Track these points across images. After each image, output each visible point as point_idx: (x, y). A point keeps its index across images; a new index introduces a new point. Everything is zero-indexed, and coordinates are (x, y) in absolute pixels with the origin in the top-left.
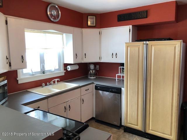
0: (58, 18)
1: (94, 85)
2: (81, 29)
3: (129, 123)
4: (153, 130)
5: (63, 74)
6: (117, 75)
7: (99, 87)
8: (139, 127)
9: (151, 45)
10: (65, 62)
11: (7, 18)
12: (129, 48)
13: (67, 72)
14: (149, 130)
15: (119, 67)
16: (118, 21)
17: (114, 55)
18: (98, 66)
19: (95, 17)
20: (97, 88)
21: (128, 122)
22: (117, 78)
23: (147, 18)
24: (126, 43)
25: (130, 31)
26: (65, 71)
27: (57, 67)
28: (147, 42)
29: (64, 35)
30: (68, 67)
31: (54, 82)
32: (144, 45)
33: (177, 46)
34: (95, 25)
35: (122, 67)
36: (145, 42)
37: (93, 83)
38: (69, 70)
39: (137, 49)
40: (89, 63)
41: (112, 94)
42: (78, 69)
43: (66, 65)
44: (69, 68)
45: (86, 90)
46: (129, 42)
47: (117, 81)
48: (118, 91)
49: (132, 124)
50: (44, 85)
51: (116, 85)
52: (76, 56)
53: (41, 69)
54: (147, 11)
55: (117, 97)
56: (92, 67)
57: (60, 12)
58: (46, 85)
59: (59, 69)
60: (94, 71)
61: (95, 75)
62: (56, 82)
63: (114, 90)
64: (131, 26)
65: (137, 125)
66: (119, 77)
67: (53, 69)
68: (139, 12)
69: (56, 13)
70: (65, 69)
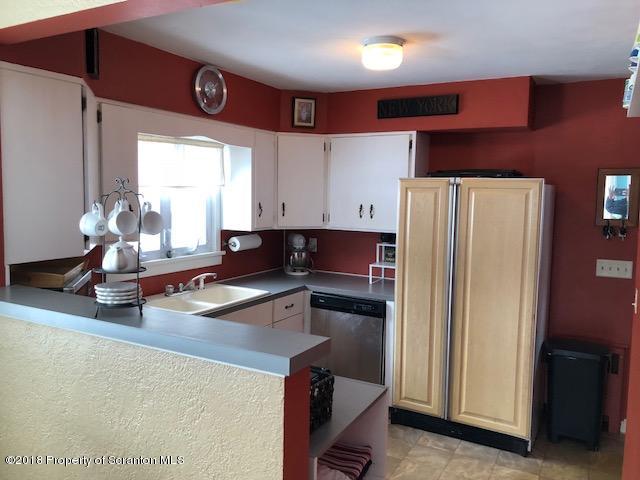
0: (220, 103)
1: (308, 294)
2: (274, 133)
3: (405, 398)
4: (470, 414)
5: (218, 261)
6: (371, 266)
7: (322, 298)
8: (434, 408)
9: (469, 189)
10: (225, 228)
11: (100, 105)
12: (410, 194)
13: (229, 256)
14: (459, 413)
15: (378, 245)
16: (379, 118)
17: (366, 209)
18: (314, 242)
19: (313, 102)
20: (316, 302)
21: (404, 395)
22: (371, 277)
23: (457, 113)
24: (401, 179)
25: (411, 147)
26: (224, 253)
27: (203, 242)
28: (458, 180)
29: (227, 148)
30: (234, 240)
31: (197, 283)
32: (451, 187)
33: (531, 192)
34: (312, 124)
35: (384, 245)
36: (452, 179)
37: (304, 288)
38: (235, 249)
39: (431, 196)
40: (287, 230)
41: (359, 319)
42: (261, 246)
43: (226, 235)
44: (236, 244)
45: (286, 307)
46: (406, 177)
47: (371, 282)
48: (378, 310)
49: (413, 400)
50: (172, 290)
51: (369, 293)
52: (259, 209)
53: (162, 244)
54: (458, 96)
55: (373, 326)
56: (299, 242)
57: (225, 91)
58: (177, 290)
59: (207, 247)
60: (304, 254)
61: (306, 265)
62: (202, 283)
63: (364, 308)
64: (414, 133)
65: (428, 402)
66: (377, 271)
67: (192, 247)
68: (437, 97)
69: (214, 90)
70: (225, 246)
